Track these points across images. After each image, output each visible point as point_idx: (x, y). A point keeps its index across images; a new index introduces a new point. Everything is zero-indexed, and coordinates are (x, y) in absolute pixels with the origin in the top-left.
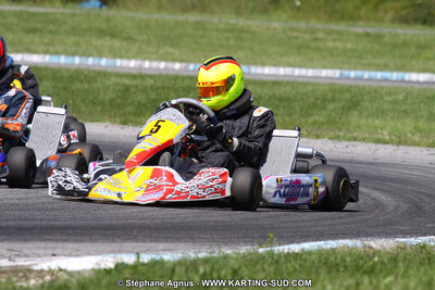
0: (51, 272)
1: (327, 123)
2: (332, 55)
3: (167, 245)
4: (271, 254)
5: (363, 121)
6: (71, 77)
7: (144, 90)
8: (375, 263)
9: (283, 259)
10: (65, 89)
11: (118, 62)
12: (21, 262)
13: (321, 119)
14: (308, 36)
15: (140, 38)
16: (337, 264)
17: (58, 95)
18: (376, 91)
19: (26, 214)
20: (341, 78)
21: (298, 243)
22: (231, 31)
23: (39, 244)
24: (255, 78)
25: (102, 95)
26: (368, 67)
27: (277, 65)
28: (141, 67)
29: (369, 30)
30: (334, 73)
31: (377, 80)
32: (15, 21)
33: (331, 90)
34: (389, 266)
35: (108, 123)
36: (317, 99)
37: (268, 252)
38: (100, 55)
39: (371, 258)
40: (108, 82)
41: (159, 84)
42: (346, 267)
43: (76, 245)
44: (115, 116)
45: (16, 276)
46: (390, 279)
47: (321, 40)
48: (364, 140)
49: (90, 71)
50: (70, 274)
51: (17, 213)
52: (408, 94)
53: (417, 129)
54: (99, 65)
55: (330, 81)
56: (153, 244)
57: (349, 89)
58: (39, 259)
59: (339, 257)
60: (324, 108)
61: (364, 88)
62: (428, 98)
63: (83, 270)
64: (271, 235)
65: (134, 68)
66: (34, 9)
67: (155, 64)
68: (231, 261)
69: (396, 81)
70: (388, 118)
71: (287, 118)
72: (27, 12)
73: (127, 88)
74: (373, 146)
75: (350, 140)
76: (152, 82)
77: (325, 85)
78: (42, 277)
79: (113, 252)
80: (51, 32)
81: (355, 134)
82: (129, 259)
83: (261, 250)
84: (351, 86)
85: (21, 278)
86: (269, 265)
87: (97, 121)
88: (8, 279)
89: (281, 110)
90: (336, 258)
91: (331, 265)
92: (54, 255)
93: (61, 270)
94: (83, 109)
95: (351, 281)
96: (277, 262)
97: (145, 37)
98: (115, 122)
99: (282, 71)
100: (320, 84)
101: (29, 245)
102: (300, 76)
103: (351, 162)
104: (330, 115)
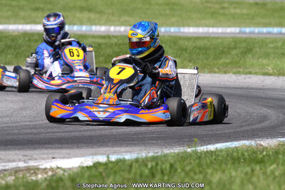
0: (52, 169)
1: (231, 63)
2: (234, 18)
3: (128, 149)
4: (196, 152)
5: (255, 61)
7: (111, 46)
8: (264, 156)
9: (203, 154)
11: (94, 28)
12: (32, 164)
13: (228, 61)
14: (217, 6)
15: (107, 11)
16: (239, 158)
18: (263, 41)
19: (35, 131)
20: (240, 33)
21: (214, 144)
22: (167, 4)
23: (46, 151)
24: (185, 35)
26: (258, 25)
27: (198, 26)
28: (108, 31)
29: (257, 1)
30: (237, 30)
31: (263, 34)
32: (26, 3)
33: (233, 41)
34: (272, 158)
36: (224, 48)
37: (193, 151)
38: (82, 24)
39: (261, 152)
41: (121, 42)
42: (244, 159)
43: (68, 151)
45: (29, 173)
46: (274, 166)
47: (226, 8)
48: (256, 73)
49: (75, 35)
50: (64, 170)
51: (29, 131)
54: (81, 31)
55: (232, 35)
56: (118, 149)
57: (245, 40)
58: (44, 161)
59: (240, 152)
60: (229, 53)
61: (255, 39)
63: (73, 168)
65: (104, 32)
67: (118, 28)
68: (170, 158)
69: (276, 34)
70: (271, 58)
71: (205, 61)
73: (100, 45)
74: (261, 77)
75: (246, 74)
76: (116, 40)
77: (229, 38)
78: (46, 173)
79: (92, 154)
81: (250, 70)
82: (103, 159)
83: (189, 150)
84: (246, 38)
85: (32, 174)
86: (194, 160)
88: (23, 175)
89: (201, 56)
90: (238, 153)
91: (234, 158)
92: (54, 158)
93: (58, 168)
95: (248, 169)
96: (200, 157)
97: (111, 11)
99: (200, 30)
100: (226, 38)
101: (37, 152)
102: (213, 33)
103: (247, 88)
104: (233, 58)
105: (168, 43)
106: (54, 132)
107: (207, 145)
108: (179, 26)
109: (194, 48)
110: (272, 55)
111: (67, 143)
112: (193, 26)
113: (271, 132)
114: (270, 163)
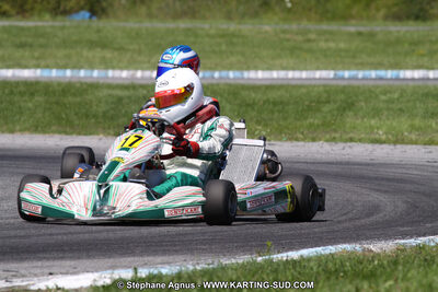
0: (49, 291)
1: (323, 125)
2: (326, 56)
3: (165, 258)
4: (271, 261)
5: (359, 122)
6: (63, 91)
7: (137, 100)
8: (375, 267)
9: (282, 267)
10: (57, 103)
11: (110, 73)
12: (18, 283)
13: (316, 122)
14: (300, 38)
15: (131, 47)
16: (336, 270)
17: (50, 109)
18: (370, 91)
19: (22, 233)
20: (335, 78)
21: (297, 249)
22: (223, 36)
23: (40, 263)
24: (251, 82)
25: (95, 107)
26: (362, 66)
27: (270, 68)
28: (133, 77)
29: (362, 29)
30: (331, 74)
31: (371, 79)
32: (5, 36)
33: (326, 91)
34: (389, 270)
35: (101, 136)
36: (312, 102)
37: (265, 261)
38: (92, 67)
39: (371, 262)
40: (101, 94)
42: (345, 272)
43: (73, 263)
44: (109, 128)
46: (391, 282)
47: (314, 41)
48: (360, 140)
49: (82, 84)
51: (12, 233)
52: (403, 92)
53: (413, 128)
54: (92, 77)
55: (324, 82)
56: (150, 258)
57: (343, 90)
58: (36, 279)
59: (338, 262)
60: (319, 110)
61: (359, 87)
62: (423, 95)
63: (82, 288)
64: (269, 243)
65: (126, 79)
66: (22, 24)
67: (147, 74)
68: (230, 272)
69: (391, 79)
70: (384, 117)
71: (282, 122)
72: (17, 27)
73: (120, 99)
74: (370, 147)
75: (346, 141)
76: (145, 92)
77: (319, 86)
79: (111, 268)
80: (41, 46)
81: (351, 135)
82: (127, 274)
83: (259, 259)
84: (344, 87)
86: (268, 274)
87: (90, 134)
89: (276, 114)
90: (335, 264)
91: (331, 270)
92: (51, 274)
93: (58, 289)
94: (77, 122)
95: (351, 287)
96: (276, 270)
97: (136, 47)
98: (109, 134)
99: (274, 74)
100: (315, 86)
101: (25, 264)
102: (293, 79)
103: (348, 163)
104: (325, 117)
105: (226, 95)
106: (51, 235)
107: (287, 251)
108: (241, 69)
109: (265, 102)
110: (386, 113)
111: (71, 250)
112: (263, 69)
113: (385, 230)
114: (384, 277)
